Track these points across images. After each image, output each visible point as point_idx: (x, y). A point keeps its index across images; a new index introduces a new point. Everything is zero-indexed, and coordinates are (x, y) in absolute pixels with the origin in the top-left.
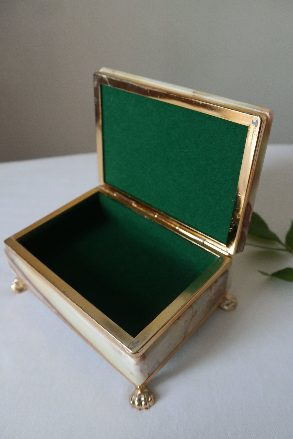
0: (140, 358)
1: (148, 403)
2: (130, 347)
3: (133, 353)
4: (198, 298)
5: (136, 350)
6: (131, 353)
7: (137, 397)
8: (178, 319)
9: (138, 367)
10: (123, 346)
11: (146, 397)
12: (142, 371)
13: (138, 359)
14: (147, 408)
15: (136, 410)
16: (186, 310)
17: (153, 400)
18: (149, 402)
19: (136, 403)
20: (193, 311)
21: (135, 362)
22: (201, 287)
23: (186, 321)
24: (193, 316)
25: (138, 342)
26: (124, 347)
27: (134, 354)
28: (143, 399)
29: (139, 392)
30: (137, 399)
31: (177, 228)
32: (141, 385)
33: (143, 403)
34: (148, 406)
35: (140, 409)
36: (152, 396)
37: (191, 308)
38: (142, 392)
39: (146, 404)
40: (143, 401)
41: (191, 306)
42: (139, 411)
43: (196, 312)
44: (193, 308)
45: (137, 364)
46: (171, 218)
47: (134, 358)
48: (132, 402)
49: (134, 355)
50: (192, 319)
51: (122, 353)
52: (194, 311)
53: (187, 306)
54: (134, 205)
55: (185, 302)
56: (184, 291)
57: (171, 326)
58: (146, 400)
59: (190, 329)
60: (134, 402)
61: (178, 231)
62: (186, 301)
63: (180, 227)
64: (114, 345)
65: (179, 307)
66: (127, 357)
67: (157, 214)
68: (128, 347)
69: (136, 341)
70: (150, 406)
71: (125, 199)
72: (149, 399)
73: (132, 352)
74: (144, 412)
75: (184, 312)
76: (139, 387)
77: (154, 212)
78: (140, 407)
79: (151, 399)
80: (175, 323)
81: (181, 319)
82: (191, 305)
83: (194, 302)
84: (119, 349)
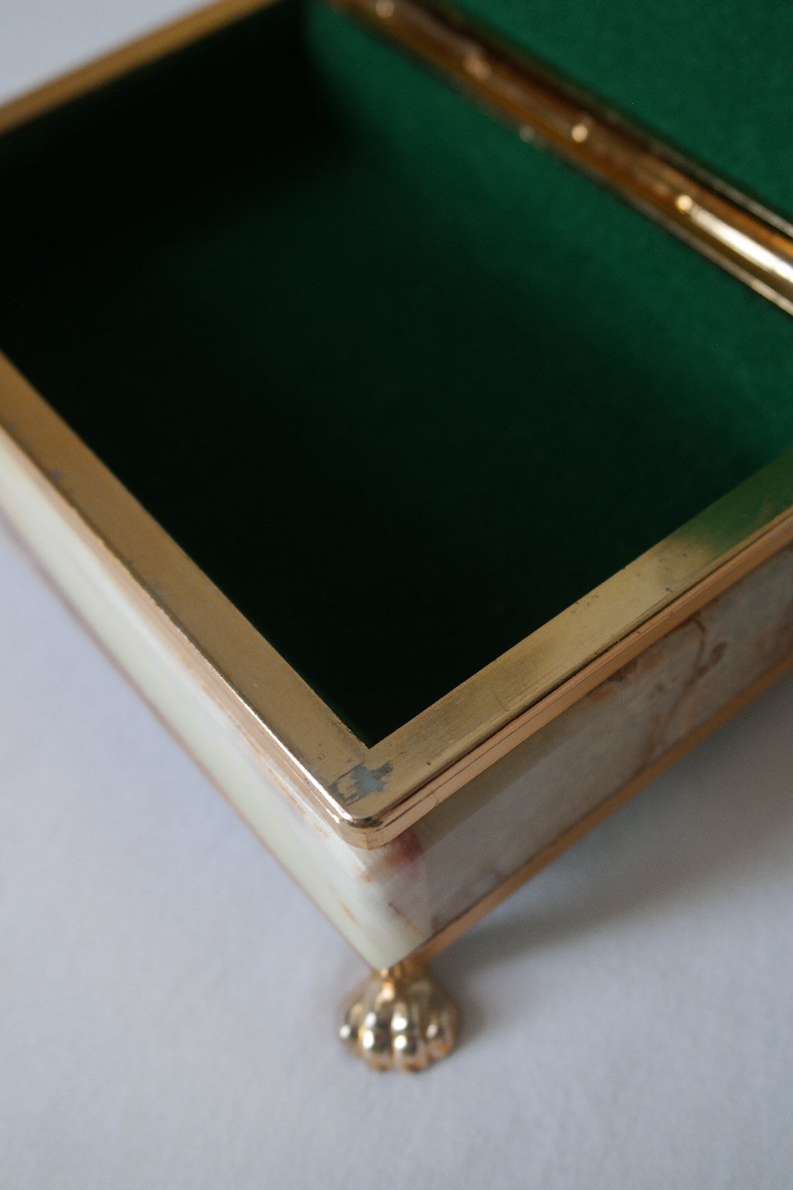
0: (388, 850)
1: (422, 1048)
2: (342, 788)
3: (351, 824)
4: (738, 583)
5: (372, 806)
6: (342, 820)
7: (372, 1010)
8: (619, 676)
9: (375, 890)
10: (308, 783)
11: (416, 1018)
12: (396, 908)
13: (380, 853)
14: (414, 1069)
15: (361, 1069)
16: (666, 636)
17: (448, 1035)
18: (426, 1040)
19: (368, 1039)
20: (702, 645)
21: (363, 868)
22: (760, 526)
23: (660, 688)
24: (700, 671)
25: (386, 769)
26: (313, 787)
27: (359, 830)
28: (399, 1023)
29: (387, 993)
30: (371, 1020)
31: (684, 203)
32: (401, 964)
33: (400, 1043)
34: (420, 1058)
35: (383, 1069)
36: (445, 1018)
37: (692, 627)
38: (402, 992)
39: (411, 1049)
40: (400, 1033)
41: (693, 620)
42: (375, 1076)
43: (719, 650)
44: (703, 629)
45: (372, 875)
46: (658, 147)
47: (357, 846)
48: (345, 1031)
49: (359, 834)
50: (690, 683)
51: (302, 811)
52: (709, 648)
53: (672, 614)
54: (477, 66)
55: (666, 593)
56: (668, 539)
57: (574, 707)
58: (417, 1032)
59: (678, 730)
60: (354, 1034)
61: (684, 219)
62: (667, 589)
63: (698, 201)
64: (268, 763)
65: (632, 616)
66: (326, 835)
67: (588, 120)
68: (332, 789)
69: (376, 765)
70: (432, 1061)
71: (435, 31)
72: (432, 1030)
73: (348, 817)
74: (402, 1084)
75: (652, 646)
76: (384, 972)
77: (576, 107)
78: (383, 1058)
79: (440, 1032)
80: (595, 693)
81: (631, 677)
82: (697, 613)
83: (715, 600)
84: (292, 790)
